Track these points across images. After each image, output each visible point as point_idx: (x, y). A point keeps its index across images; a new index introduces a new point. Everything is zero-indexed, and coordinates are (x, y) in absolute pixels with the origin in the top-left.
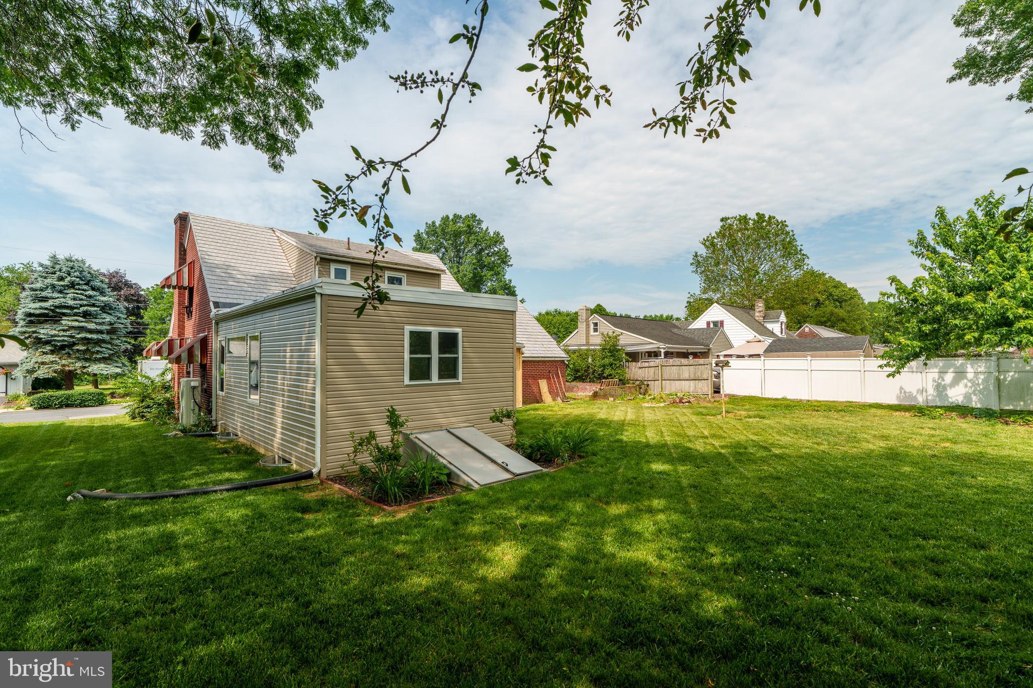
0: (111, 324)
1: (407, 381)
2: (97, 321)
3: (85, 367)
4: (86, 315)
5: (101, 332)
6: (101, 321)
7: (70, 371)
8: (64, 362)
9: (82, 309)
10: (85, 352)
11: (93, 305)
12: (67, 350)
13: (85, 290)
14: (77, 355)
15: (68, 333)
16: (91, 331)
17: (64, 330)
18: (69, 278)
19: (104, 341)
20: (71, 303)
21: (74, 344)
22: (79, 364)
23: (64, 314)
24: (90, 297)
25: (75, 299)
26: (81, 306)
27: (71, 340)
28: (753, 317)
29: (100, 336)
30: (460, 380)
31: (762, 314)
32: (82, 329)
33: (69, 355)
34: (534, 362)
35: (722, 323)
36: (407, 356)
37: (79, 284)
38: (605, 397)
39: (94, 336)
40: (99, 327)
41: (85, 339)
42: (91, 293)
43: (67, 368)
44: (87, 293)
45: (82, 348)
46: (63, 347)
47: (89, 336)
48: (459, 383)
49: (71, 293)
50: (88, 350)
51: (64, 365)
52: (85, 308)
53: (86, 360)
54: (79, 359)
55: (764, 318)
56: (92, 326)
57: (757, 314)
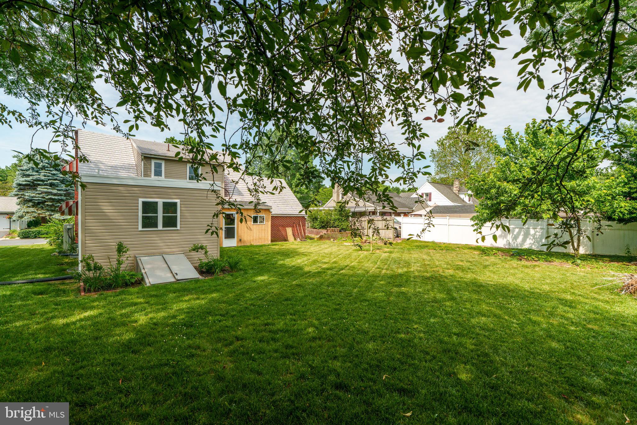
0: (66, 190)
1: (140, 228)
2: (58, 188)
3: (51, 215)
4: (51, 185)
5: (61, 195)
6: (60, 188)
7: (43, 217)
8: (39, 212)
9: (49, 182)
10: (51, 206)
11: (56, 179)
12: (41, 205)
13: (51, 171)
14: (47, 208)
15: (41, 195)
16: (55, 195)
17: (39, 194)
18: (42, 164)
19: (62, 200)
20: (43, 178)
21: (45, 202)
22: (48, 213)
23: (39, 185)
24: (54, 174)
25: (45, 176)
26: (49, 180)
27: (43, 199)
28: (452, 190)
29: (59, 197)
30: (178, 228)
31: (457, 189)
32: (48, 193)
33: (42, 208)
34: (283, 217)
35: (430, 194)
36: (140, 214)
37: (47, 167)
38: (329, 238)
39: (56, 197)
40: (59, 192)
41: (51, 199)
42: (54, 172)
43: (41, 216)
44: (52, 172)
45: (50, 204)
46: (39, 203)
47: (53, 197)
48: (178, 230)
49: (43, 172)
50: (53, 205)
51: (39, 214)
52: (51, 181)
53: (52, 211)
54: (48, 210)
55: (459, 191)
56: (55, 191)
57: (455, 189)
